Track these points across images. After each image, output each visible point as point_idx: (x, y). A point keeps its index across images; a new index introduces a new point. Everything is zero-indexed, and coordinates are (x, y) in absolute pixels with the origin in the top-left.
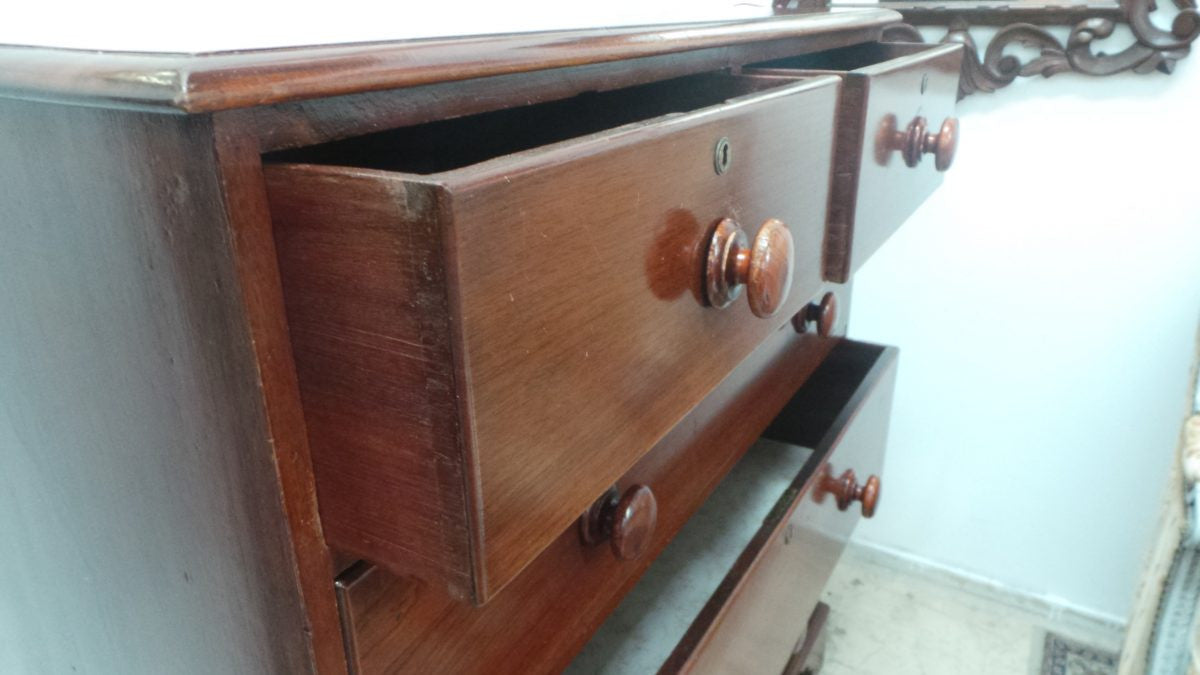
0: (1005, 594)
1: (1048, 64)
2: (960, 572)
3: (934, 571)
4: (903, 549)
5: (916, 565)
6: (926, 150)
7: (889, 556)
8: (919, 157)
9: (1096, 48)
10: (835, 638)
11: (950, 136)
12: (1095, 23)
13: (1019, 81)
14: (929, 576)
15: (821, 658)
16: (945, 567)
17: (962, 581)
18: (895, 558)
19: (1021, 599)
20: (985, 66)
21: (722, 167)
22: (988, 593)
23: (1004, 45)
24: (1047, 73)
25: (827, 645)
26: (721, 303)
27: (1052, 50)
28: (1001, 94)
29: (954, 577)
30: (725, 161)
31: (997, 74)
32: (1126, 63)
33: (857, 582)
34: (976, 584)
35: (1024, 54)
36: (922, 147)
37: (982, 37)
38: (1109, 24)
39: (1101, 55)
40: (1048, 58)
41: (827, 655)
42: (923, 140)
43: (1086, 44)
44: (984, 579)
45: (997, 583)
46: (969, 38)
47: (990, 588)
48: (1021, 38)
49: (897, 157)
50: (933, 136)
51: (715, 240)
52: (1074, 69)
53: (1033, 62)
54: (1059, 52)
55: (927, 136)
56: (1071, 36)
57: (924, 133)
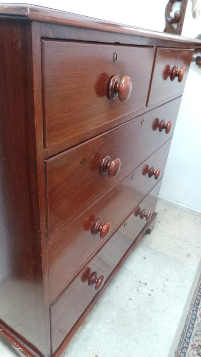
2: (194, 209)
3: (187, 209)
4: (179, 202)
5: (182, 207)
6: (176, 76)
7: (174, 204)
8: (174, 78)
10: (157, 223)
11: (182, 72)
14: (186, 210)
15: (153, 228)
16: (189, 208)
17: (194, 212)
18: (176, 205)
21: (115, 61)
25: (155, 225)
26: (113, 98)
29: (192, 210)
30: (116, 59)
33: (165, 210)
36: (175, 74)
41: (155, 227)
42: (175, 72)
50: (178, 72)
51: (112, 80)
55: (177, 72)
57: (176, 71)
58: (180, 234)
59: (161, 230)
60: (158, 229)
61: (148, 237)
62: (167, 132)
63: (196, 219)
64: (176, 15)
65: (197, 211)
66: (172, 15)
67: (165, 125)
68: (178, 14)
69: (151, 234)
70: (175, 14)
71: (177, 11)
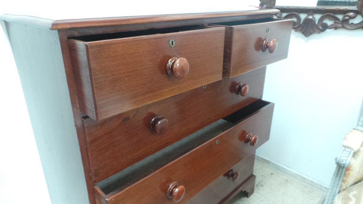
0: (317, 184)
1: (336, 26)
3: (296, 174)
4: (288, 167)
5: (291, 172)
7: (283, 168)
9: (351, 21)
12: (351, 14)
13: (328, 30)
14: (295, 176)
17: (304, 179)
18: (285, 169)
19: (321, 186)
20: (317, 25)
22: (312, 184)
23: (324, 19)
24: (336, 28)
27: (338, 22)
28: (323, 34)
29: (301, 177)
31: (321, 28)
32: (359, 26)
33: (272, 174)
34: (308, 180)
35: (329, 22)
37: (317, 17)
38: (355, 15)
39: (352, 23)
40: (336, 24)
43: (348, 20)
44: (311, 179)
45: (315, 181)
46: (313, 17)
47: (312, 182)
48: (329, 18)
51: (169, 61)
52: (343, 27)
53: (331, 25)
54: (339, 22)
56: (343, 18)
58: (283, 201)
59: (262, 195)
60: (259, 193)
61: (245, 199)
63: (306, 187)
65: (307, 178)
69: (250, 198)
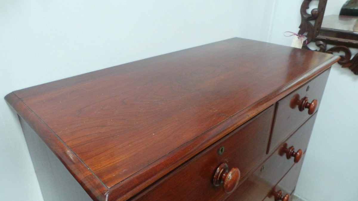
8: (303, 109)
11: (314, 105)
42: (305, 105)
49: (297, 108)
50: (309, 104)
62: (296, 161)
64: (314, 13)
66: (309, 11)
67: (294, 153)
68: (316, 11)
70: (312, 11)
71: (315, 9)
